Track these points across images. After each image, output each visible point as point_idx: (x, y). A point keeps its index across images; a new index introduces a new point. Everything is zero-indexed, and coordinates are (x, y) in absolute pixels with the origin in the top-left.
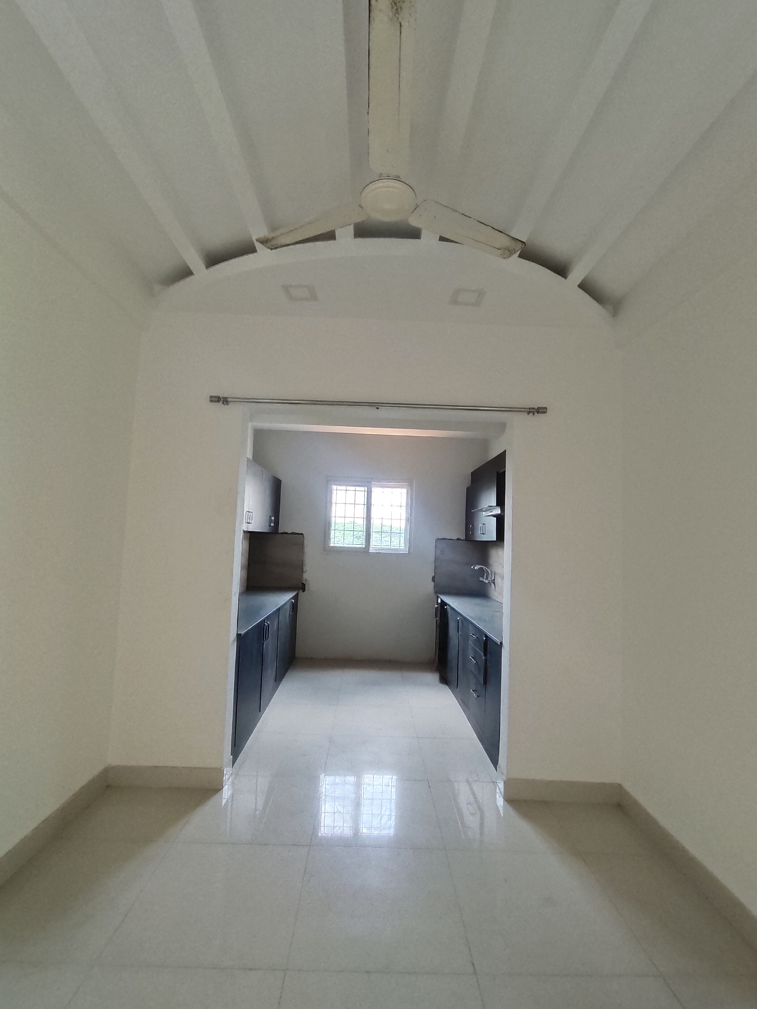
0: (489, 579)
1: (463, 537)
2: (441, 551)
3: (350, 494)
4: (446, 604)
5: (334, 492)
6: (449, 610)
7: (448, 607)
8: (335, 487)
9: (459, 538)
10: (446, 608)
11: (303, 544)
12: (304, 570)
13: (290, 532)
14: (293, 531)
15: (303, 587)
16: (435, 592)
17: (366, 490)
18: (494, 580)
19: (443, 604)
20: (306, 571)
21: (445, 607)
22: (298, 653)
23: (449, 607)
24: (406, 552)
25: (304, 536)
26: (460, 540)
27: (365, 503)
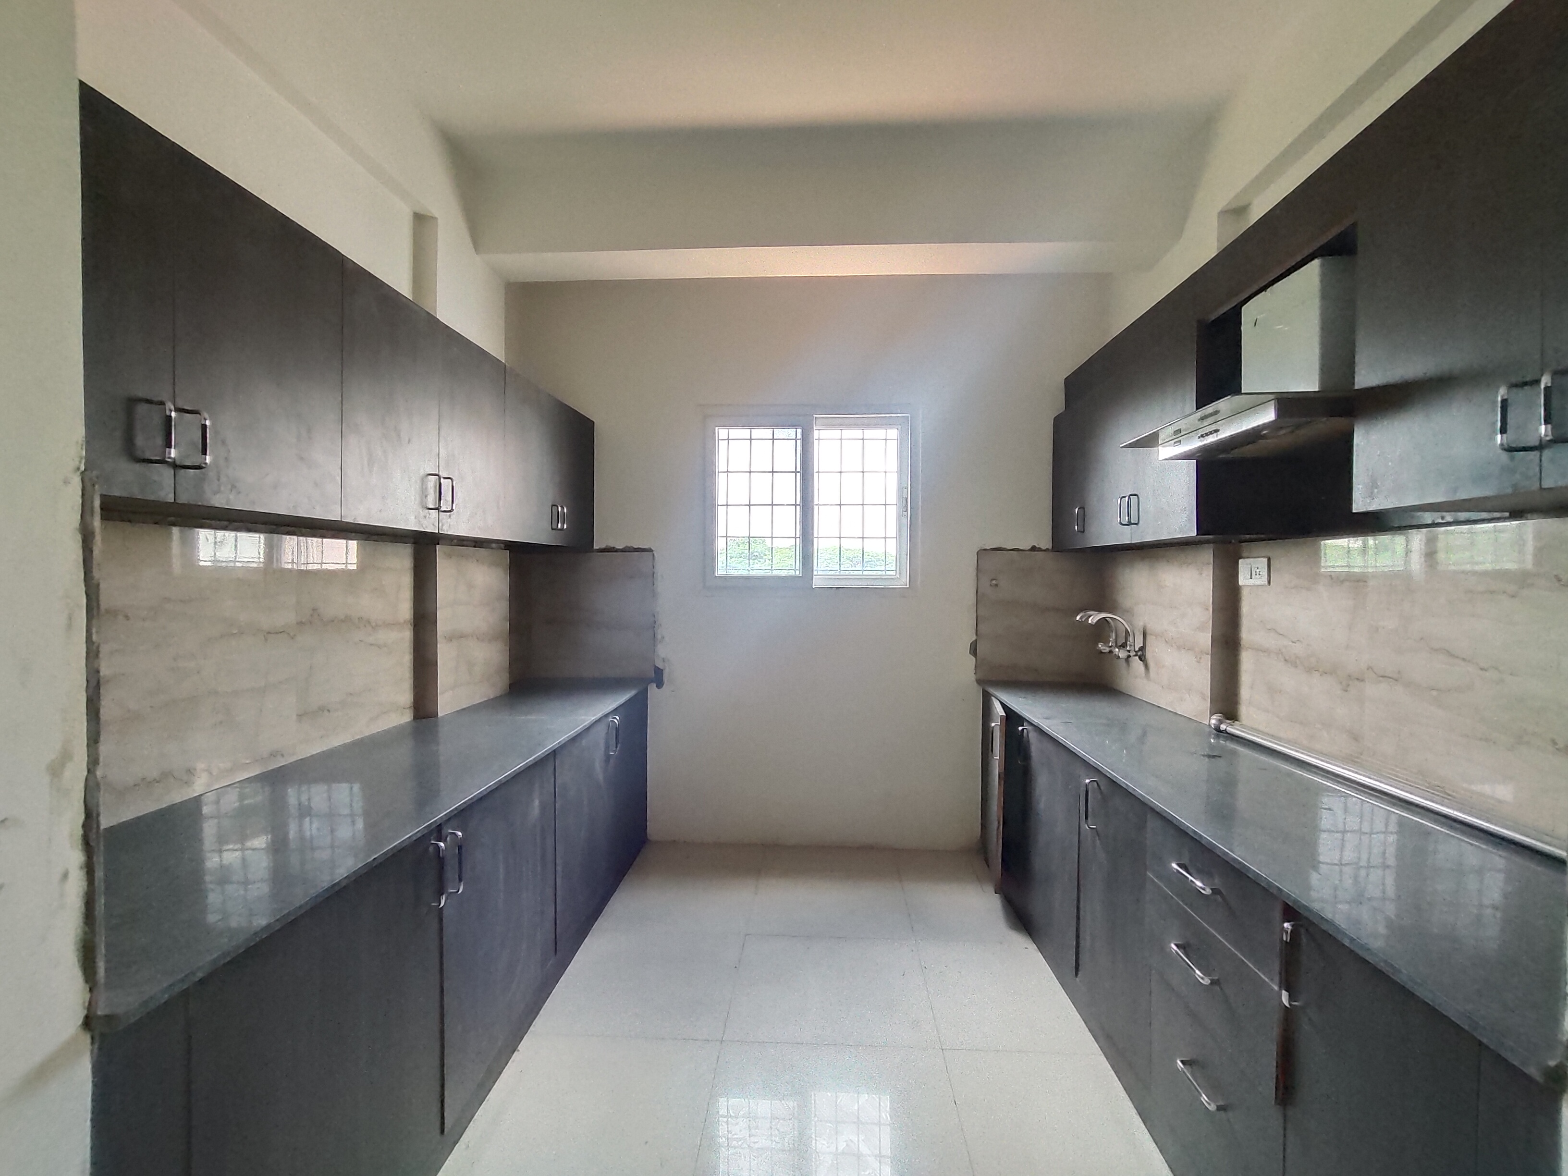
0: (1128, 649)
1: (1045, 543)
2: (992, 580)
3: (762, 449)
4: (1021, 720)
5: (723, 445)
6: (1033, 737)
7: (1026, 726)
8: (723, 433)
9: (1037, 546)
10: (1023, 729)
11: (654, 573)
12: (659, 637)
13: (621, 548)
14: (629, 545)
15: (658, 677)
16: (979, 682)
17: (799, 436)
18: (1143, 649)
19: (1012, 718)
20: (663, 638)
21: (1020, 728)
22: (655, 827)
23: (1030, 728)
24: (903, 581)
25: (653, 555)
26: (1040, 550)
27: (798, 470)
